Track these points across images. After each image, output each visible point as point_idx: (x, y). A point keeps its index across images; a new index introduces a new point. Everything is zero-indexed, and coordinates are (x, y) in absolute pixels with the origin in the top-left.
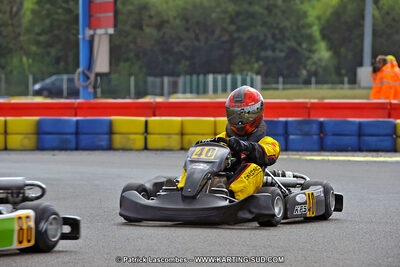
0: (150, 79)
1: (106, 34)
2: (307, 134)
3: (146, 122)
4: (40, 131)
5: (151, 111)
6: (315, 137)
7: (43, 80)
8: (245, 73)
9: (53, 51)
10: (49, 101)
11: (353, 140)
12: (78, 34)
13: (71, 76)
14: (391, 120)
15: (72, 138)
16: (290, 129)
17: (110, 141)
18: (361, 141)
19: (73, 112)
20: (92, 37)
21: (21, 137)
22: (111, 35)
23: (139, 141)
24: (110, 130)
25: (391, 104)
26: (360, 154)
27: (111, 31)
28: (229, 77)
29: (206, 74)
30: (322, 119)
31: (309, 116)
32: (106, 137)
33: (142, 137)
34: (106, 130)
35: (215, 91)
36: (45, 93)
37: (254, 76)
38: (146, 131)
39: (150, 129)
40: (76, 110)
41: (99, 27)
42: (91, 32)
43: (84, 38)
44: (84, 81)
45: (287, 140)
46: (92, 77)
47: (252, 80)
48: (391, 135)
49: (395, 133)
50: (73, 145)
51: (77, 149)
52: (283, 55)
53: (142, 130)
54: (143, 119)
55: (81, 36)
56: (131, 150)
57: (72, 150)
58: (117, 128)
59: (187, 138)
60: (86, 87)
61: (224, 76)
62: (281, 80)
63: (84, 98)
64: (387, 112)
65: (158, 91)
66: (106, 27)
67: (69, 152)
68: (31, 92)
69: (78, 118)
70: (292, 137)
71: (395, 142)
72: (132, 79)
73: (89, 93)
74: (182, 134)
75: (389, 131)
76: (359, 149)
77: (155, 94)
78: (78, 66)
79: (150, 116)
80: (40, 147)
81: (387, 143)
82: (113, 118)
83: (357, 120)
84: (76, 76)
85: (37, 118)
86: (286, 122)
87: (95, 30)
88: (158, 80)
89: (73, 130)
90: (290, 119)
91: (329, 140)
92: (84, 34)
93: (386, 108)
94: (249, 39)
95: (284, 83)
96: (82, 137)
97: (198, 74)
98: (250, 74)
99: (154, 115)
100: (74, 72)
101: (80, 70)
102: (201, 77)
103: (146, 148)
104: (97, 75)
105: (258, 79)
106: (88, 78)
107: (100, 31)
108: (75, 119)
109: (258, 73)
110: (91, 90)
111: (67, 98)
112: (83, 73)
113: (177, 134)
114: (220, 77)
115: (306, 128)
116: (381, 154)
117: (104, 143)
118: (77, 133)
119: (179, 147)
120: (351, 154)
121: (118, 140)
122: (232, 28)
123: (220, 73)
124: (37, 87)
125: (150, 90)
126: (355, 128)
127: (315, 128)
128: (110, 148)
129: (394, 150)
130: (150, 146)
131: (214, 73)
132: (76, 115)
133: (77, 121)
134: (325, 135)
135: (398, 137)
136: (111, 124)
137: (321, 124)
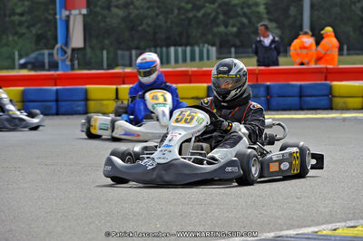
0: (120, 52)
1: (80, 14)
2: (256, 96)
3: (117, 89)
4: (25, 99)
5: (121, 79)
6: (263, 99)
7: (27, 55)
8: (201, 45)
9: (34, 30)
10: (33, 73)
11: (296, 100)
12: (55, 14)
13: (51, 51)
14: (328, 82)
15: (54, 104)
17: (86, 106)
18: (302, 101)
19: (53, 82)
20: (68, 17)
22: (84, 15)
23: (111, 106)
24: (86, 99)
25: (327, 69)
26: (302, 112)
27: (84, 11)
28: (188, 49)
29: (168, 46)
30: (268, 83)
31: (257, 81)
32: (83, 103)
34: (82, 97)
35: (176, 61)
36: (29, 66)
37: (210, 48)
38: (117, 98)
39: (120, 95)
40: (56, 81)
41: (74, 8)
42: (67, 13)
43: (61, 18)
44: (62, 55)
46: (69, 52)
47: (208, 51)
48: (327, 95)
49: (331, 93)
50: (54, 111)
51: (57, 114)
52: (235, 29)
53: (114, 96)
54: (114, 87)
55: (58, 17)
57: (53, 115)
58: (92, 95)
60: (64, 61)
61: (183, 48)
62: (233, 50)
63: (63, 70)
64: (324, 75)
65: (127, 62)
66: (80, 8)
67: (50, 117)
68: (17, 66)
69: (58, 87)
71: (331, 101)
72: (105, 52)
73: (67, 66)
75: (325, 92)
76: (301, 108)
77: (125, 66)
78: (57, 43)
79: (120, 84)
81: (324, 102)
82: (88, 87)
83: (299, 83)
84: (55, 51)
85: (22, 88)
87: (70, 11)
88: (127, 53)
89: (53, 97)
91: (275, 101)
92: (61, 15)
93: (322, 72)
94: (204, 15)
95: (236, 53)
96: (61, 104)
97: (161, 47)
98: (206, 45)
99: (124, 84)
100: (53, 48)
101: (58, 46)
102: (164, 49)
104: (74, 50)
105: (213, 50)
106: (66, 53)
107: (75, 12)
108: (55, 88)
109: (213, 45)
110: (68, 63)
111: (49, 70)
112: (62, 48)
114: (180, 49)
116: (319, 111)
117: (81, 109)
118: (57, 101)
120: (294, 112)
121: (92, 105)
122: (189, 6)
123: (181, 45)
124: (22, 61)
125: (120, 62)
126: (297, 90)
127: (262, 91)
128: (86, 112)
129: (330, 108)
131: (175, 46)
132: (55, 85)
133: (57, 90)
134: (271, 97)
135: (333, 96)
136: (86, 91)
137: (268, 87)
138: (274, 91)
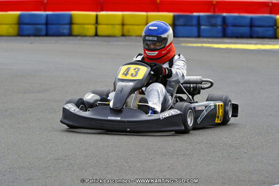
2: (214, 25)
3: (97, 16)
4: (21, 22)
6: (220, 27)
11: (246, 30)
14: (273, 16)
15: (43, 27)
16: (202, 22)
17: (71, 29)
18: (252, 30)
19: (43, 7)
21: (8, 26)
23: (91, 30)
24: (71, 23)
25: (272, 3)
30: (225, 14)
31: (214, 12)
32: (68, 26)
33: (93, 27)
34: (67, 21)
38: (97, 22)
39: (100, 21)
45: (199, 29)
48: (273, 27)
50: (44, 33)
51: (47, 35)
53: (94, 21)
54: (94, 13)
56: (86, 36)
57: (43, 36)
58: (75, 20)
59: (126, 27)
67: (41, 38)
69: (48, 13)
70: (203, 27)
71: (275, 31)
74: (123, 25)
75: (272, 24)
76: (251, 37)
79: (99, 11)
80: (20, 34)
81: (270, 32)
82: (73, 13)
83: (250, 15)
85: (18, 13)
86: (199, 17)
89: (44, 21)
90: (201, 14)
91: (230, 30)
93: (268, 6)
96: (50, 27)
99: (102, 10)
103: (96, 35)
108: (45, 13)
113: (119, 25)
115: (213, 21)
116: (266, 40)
117: (66, 31)
118: (47, 24)
119: (121, 34)
121: (76, 29)
126: (248, 22)
127: (219, 21)
128: (70, 34)
129: (275, 37)
130: (99, 33)
132: (45, 11)
133: (47, 16)
134: (227, 26)
135: (277, 28)
136: (71, 17)
137: (224, 18)
138: (229, 21)
